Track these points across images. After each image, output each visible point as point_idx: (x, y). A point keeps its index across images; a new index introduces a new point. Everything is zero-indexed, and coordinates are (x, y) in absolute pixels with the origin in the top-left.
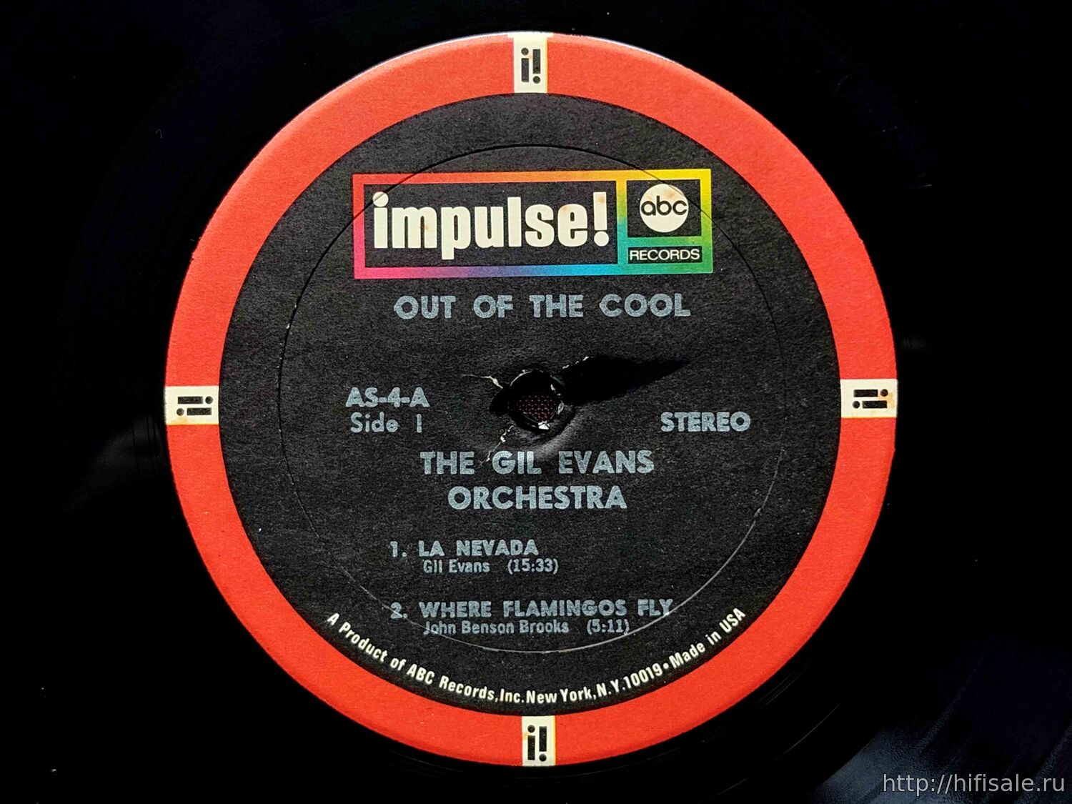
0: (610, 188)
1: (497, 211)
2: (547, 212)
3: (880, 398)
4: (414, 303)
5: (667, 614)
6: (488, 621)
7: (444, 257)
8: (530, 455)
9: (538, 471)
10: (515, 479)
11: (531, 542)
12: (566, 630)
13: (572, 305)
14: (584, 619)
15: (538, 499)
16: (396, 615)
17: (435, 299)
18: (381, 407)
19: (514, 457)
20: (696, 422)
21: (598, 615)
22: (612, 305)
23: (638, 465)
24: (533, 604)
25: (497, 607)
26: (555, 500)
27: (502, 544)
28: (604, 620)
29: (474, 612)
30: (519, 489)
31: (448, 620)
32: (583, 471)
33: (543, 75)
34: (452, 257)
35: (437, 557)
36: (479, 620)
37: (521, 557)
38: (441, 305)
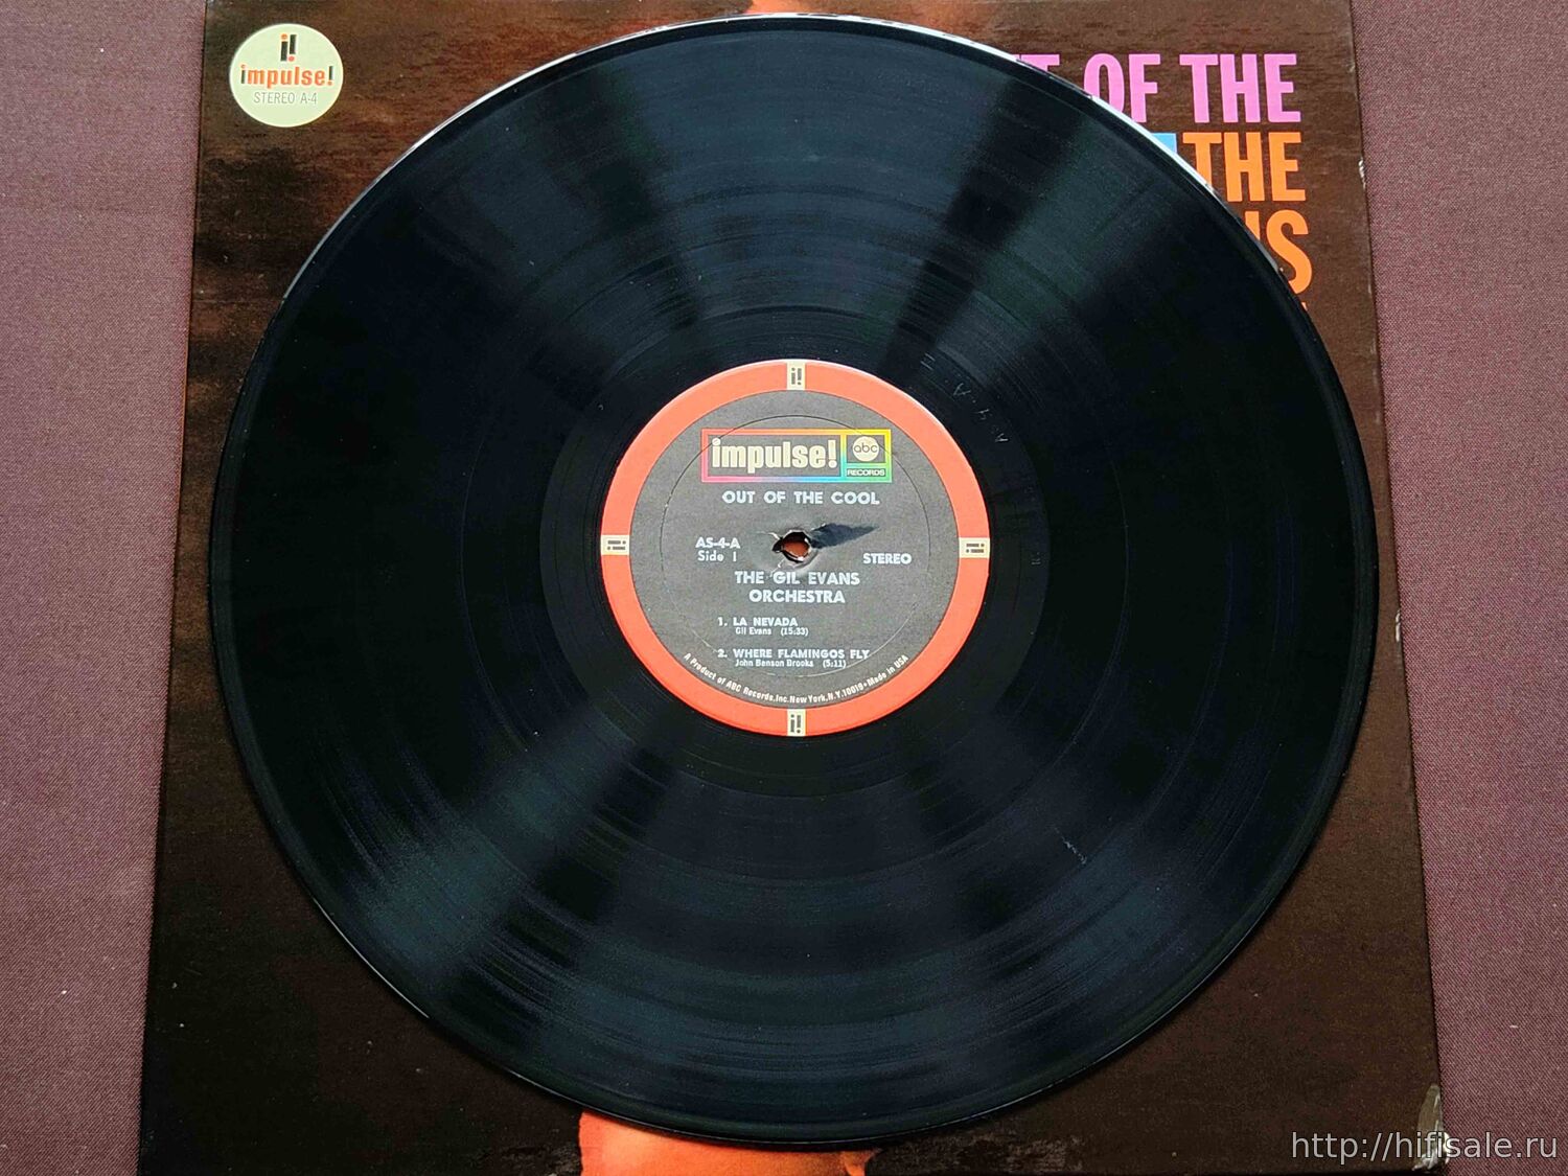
0: (837, 439)
1: (778, 449)
2: (804, 449)
3: (980, 548)
4: (733, 495)
5: (866, 657)
6: (770, 659)
7: (749, 472)
8: (794, 575)
9: (798, 582)
10: (785, 586)
11: (794, 619)
12: (812, 665)
13: (816, 498)
14: (821, 659)
15: (798, 597)
16: (721, 655)
17: (744, 492)
18: (714, 547)
19: (785, 575)
20: (881, 558)
21: (829, 658)
22: (838, 498)
23: (851, 580)
24: (794, 651)
25: (775, 653)
26: (807, 598)
27: (778, 619)
28: (832, 660)
29: (762, 655)
30: (788, 592)
31: (748, 659)
32: (822, 583)
33: (803, 381)
34: (753, 472)
35: (743, 626)
36: (766, 659)
37: (788, 627)
38: (748, 496)
